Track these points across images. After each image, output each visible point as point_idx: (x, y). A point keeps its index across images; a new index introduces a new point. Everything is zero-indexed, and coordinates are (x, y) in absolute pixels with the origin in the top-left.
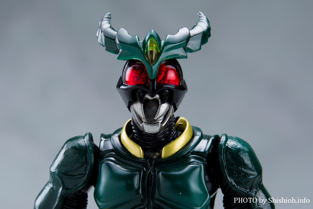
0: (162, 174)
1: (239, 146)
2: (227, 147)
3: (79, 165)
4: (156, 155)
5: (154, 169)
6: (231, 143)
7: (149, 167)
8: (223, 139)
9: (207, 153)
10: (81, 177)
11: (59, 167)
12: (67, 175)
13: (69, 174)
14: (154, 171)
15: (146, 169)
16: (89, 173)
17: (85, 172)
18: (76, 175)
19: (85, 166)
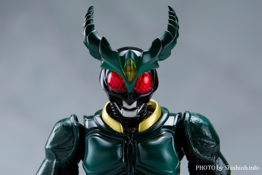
0: (141, 145)
1: (201, 121)
2: (191, 122)
3: (67, 139)
4: (134, 129)
5: (134, 141)
6: (194, 119)
7: (129, 140)
8: (187, 115)
9: (175, 126)
10: (70, 149)
11: (52, 143)
12: (59, 149)
13: (60, 148)
14: (134, 143)
15: (126, 142)
16: (76, 144)
17: (73, 144)
18: (66, 148)
19: (72, 139)
